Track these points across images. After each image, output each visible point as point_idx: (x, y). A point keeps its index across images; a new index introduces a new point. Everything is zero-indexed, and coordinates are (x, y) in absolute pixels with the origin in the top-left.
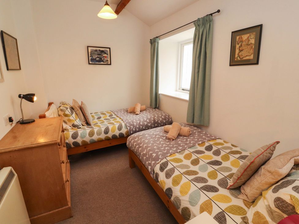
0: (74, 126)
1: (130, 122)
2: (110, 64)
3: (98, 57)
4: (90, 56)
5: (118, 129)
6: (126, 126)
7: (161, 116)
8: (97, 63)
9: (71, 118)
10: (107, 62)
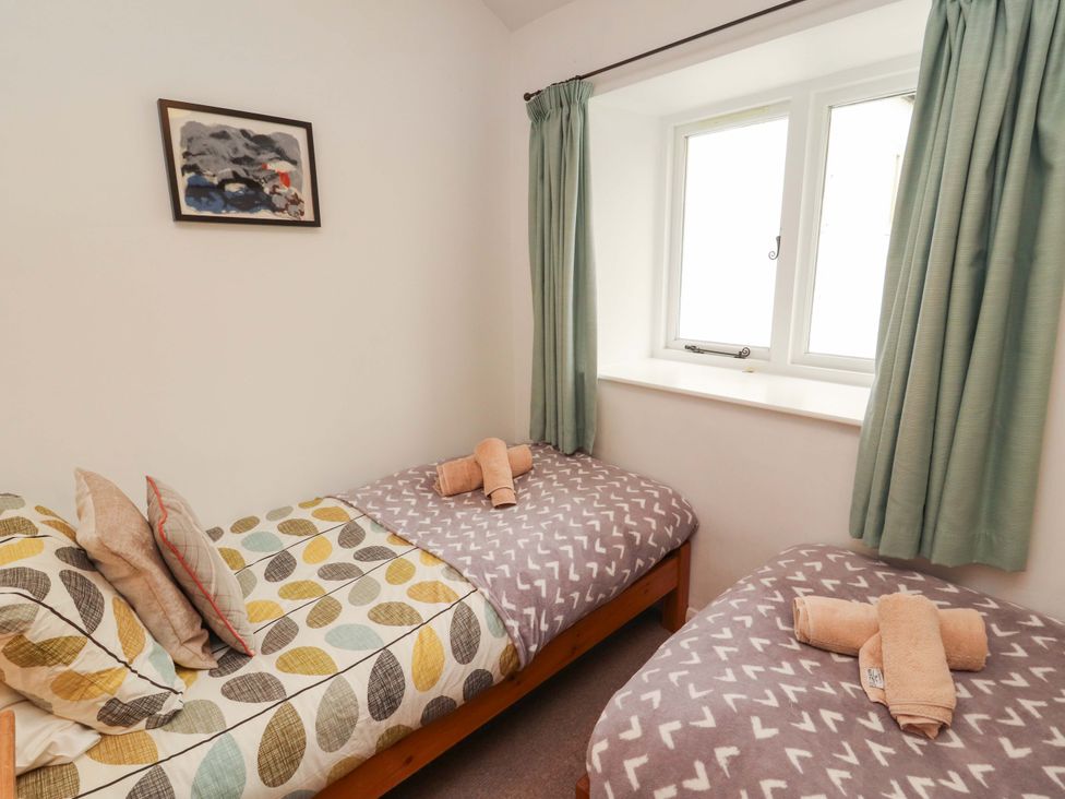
0: (119, 715)
1: (512, 581)
2: (316, 223)
3: (237, 178)
4: (185, 169)
5: (455, 651)
6: (499, 615)
7: (650, 505)
8: (234, 214)
9: (88, 661)
10: (293, 208)
